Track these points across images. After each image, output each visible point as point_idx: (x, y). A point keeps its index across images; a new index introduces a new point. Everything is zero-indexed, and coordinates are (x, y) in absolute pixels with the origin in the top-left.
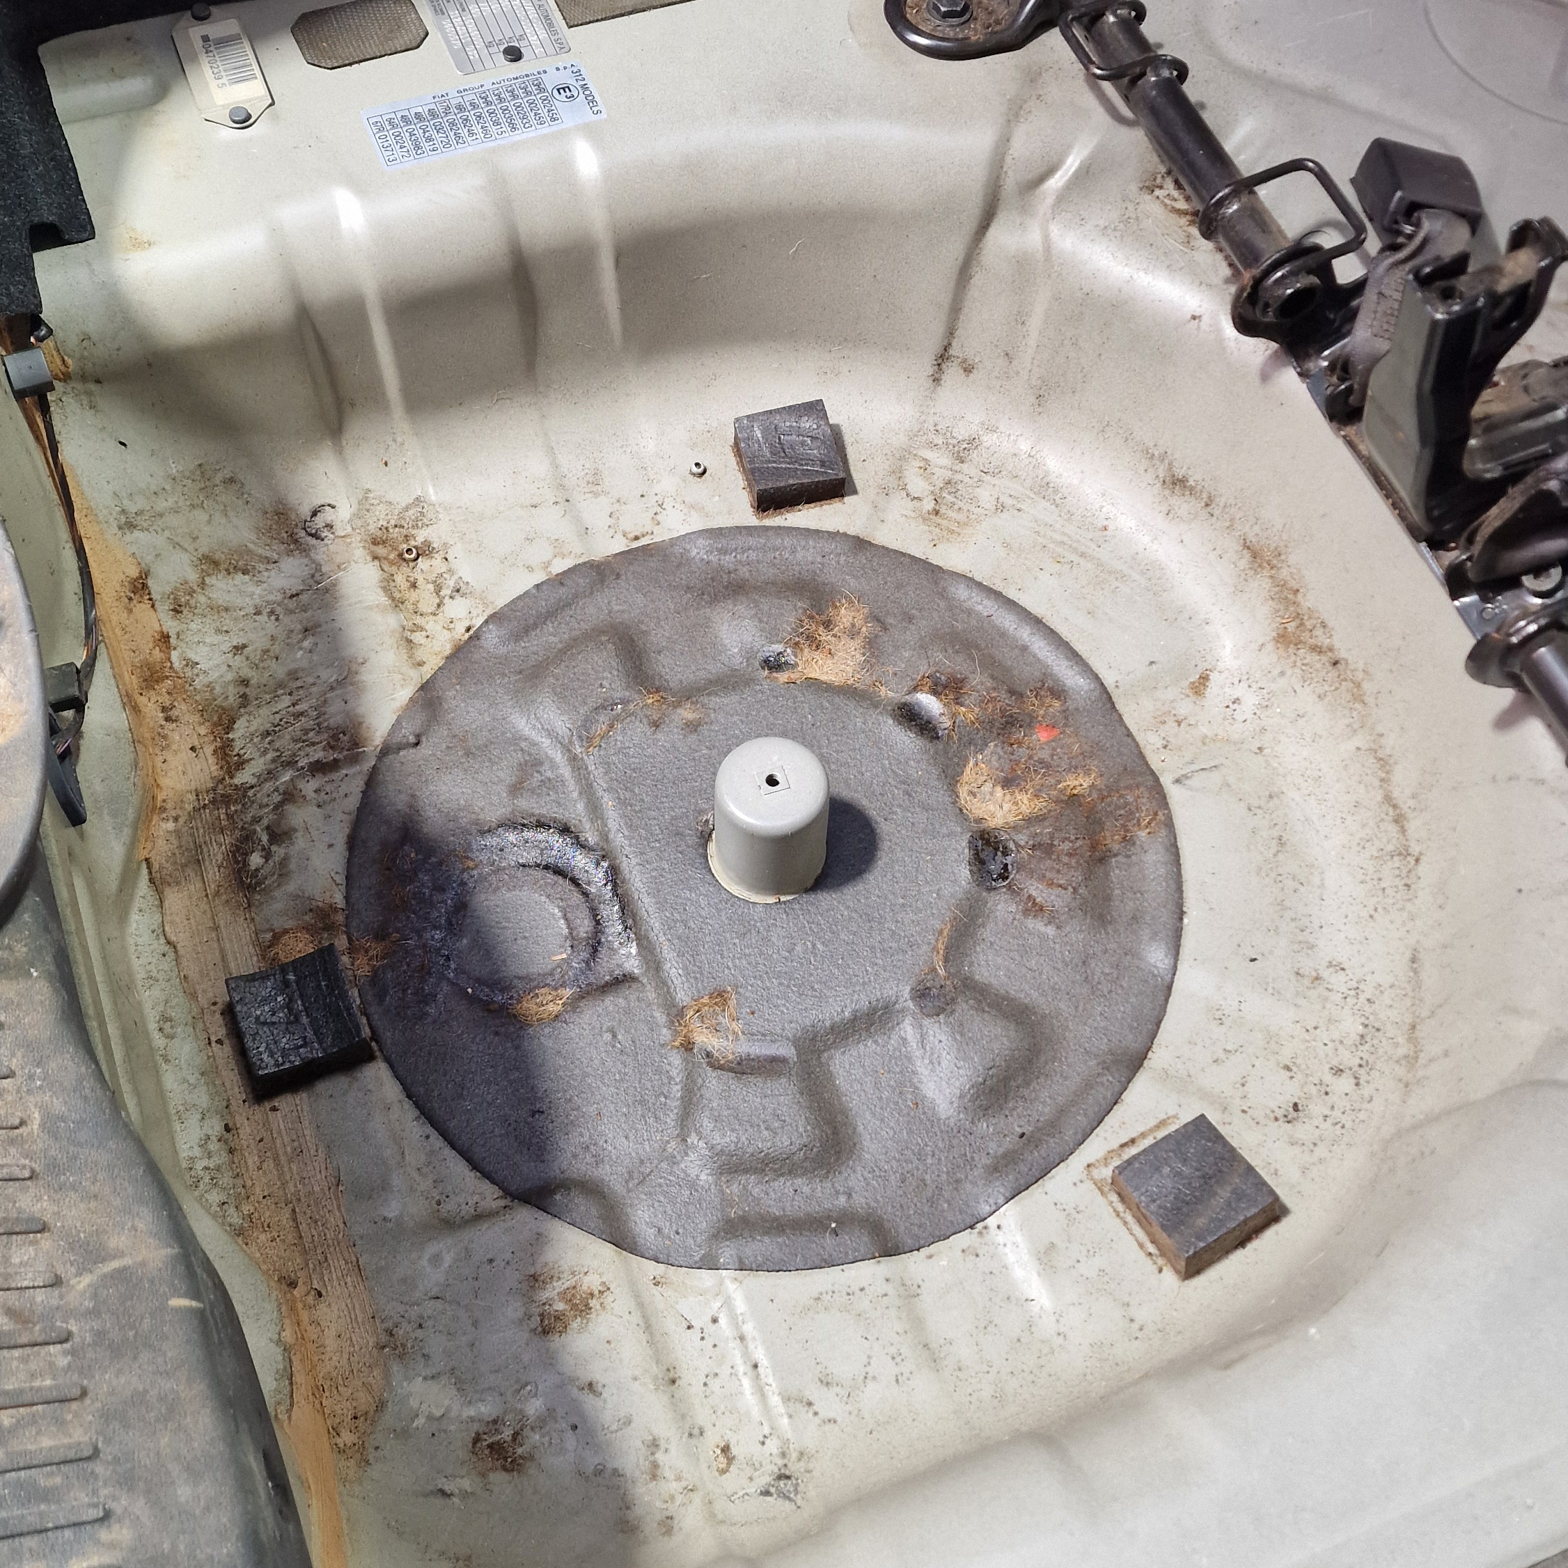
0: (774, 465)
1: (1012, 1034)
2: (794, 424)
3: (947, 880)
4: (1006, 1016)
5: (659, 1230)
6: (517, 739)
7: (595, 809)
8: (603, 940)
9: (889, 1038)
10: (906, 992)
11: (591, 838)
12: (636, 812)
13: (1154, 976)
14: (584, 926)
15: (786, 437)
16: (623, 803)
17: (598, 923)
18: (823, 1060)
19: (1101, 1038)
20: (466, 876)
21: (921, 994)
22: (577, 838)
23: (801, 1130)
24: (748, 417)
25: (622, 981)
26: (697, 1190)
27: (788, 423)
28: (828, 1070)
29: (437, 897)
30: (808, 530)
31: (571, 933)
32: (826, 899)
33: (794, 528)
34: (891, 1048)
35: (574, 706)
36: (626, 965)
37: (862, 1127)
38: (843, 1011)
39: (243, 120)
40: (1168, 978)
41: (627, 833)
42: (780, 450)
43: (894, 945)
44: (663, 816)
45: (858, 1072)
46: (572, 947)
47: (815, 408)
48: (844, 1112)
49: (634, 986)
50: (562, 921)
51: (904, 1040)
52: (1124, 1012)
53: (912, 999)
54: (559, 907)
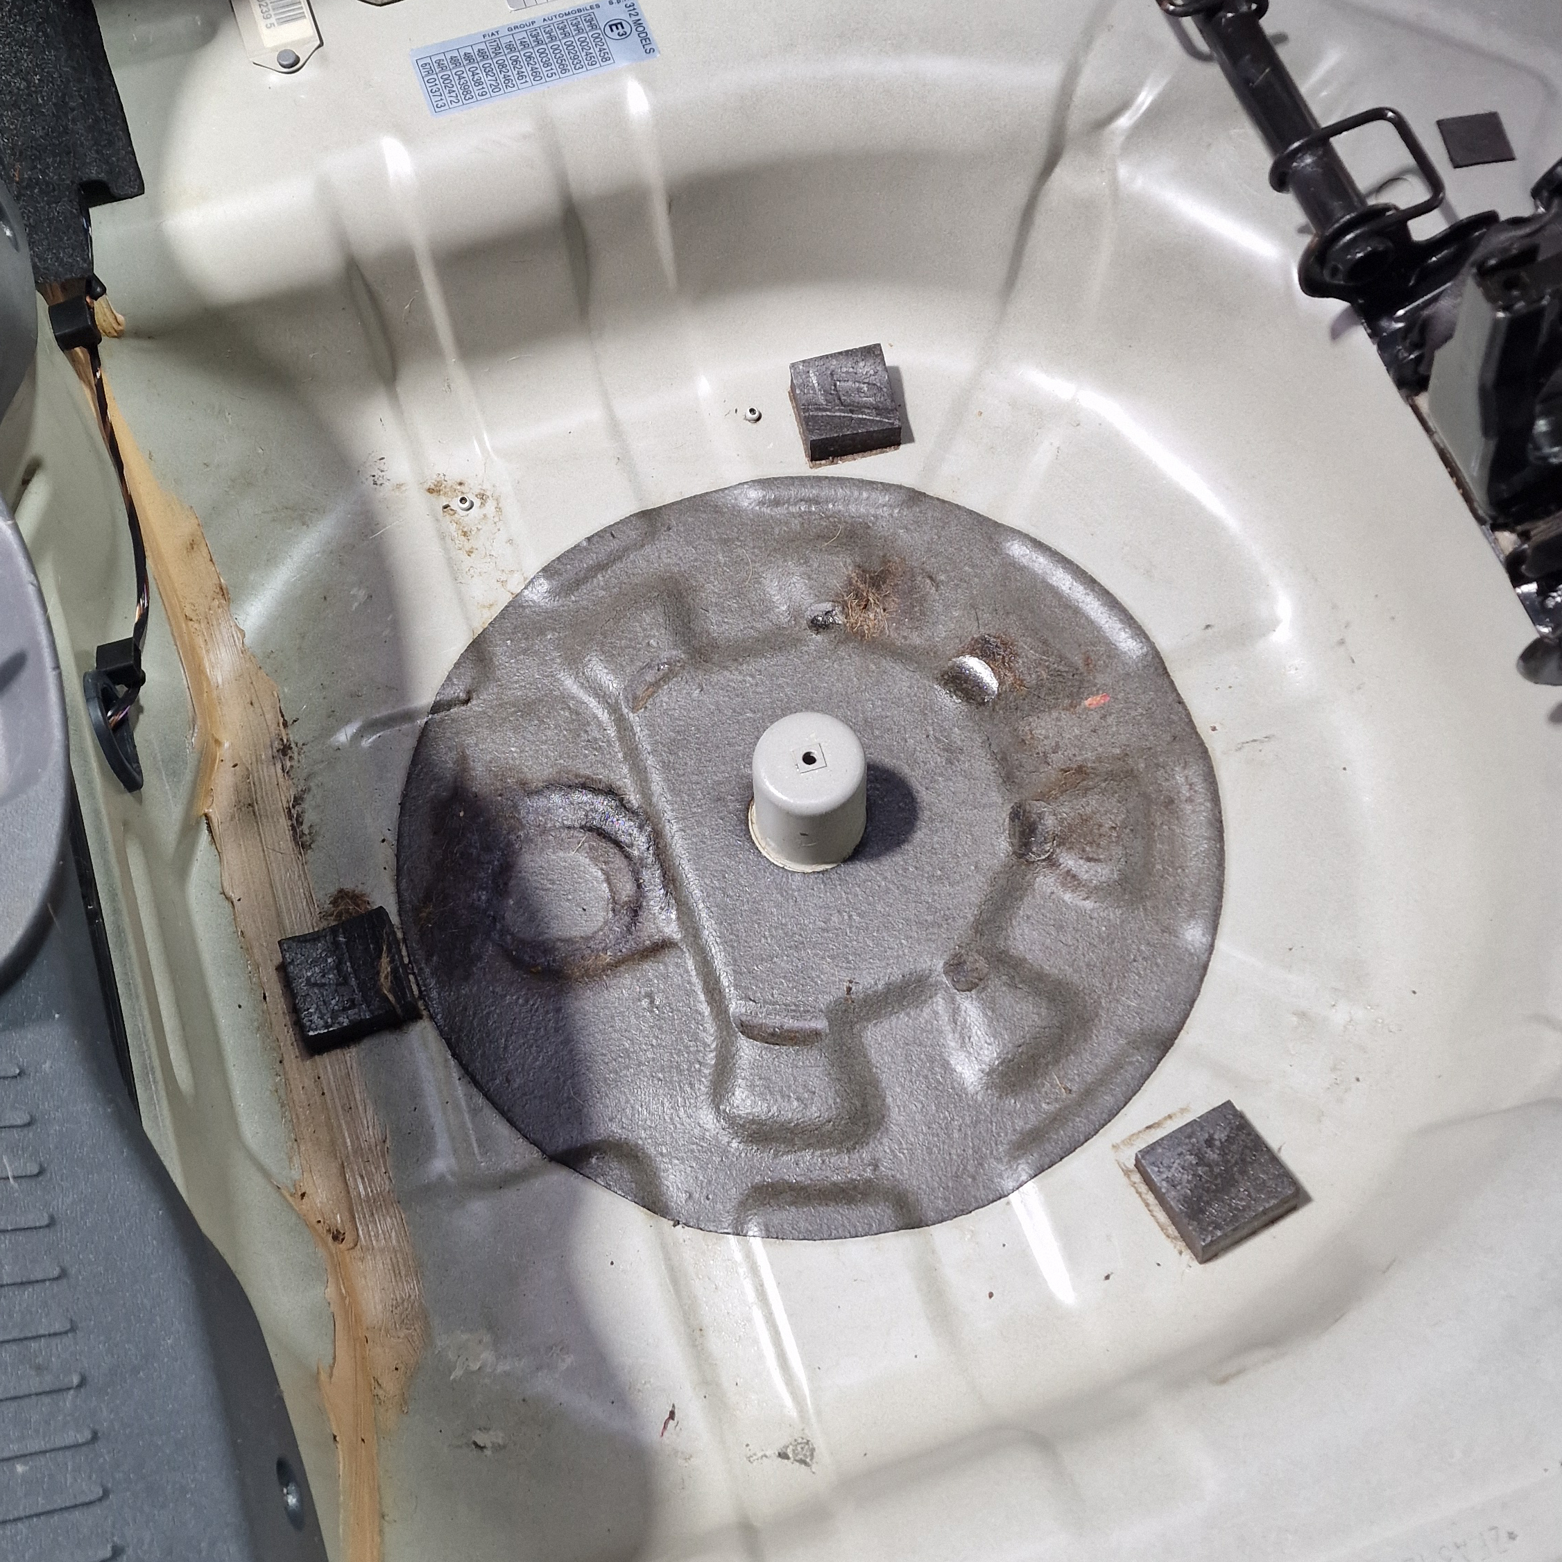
0: (828, 413)
1: (1044, 1012)
2: (851, 370)
3: (985, 852)
4: (1037, 993)
5: (690, 1196)
6: (564, 699)
7: (640, 772)
8: (644, 904)
9: (922, 1011)
10: (940, 965)
11: (634, 799)
12: (679, 776)
13: (1191, 954)
14: (627, 889)
15: (842, 384)
16: (666, 766)
17: (639, 886)
18: (855, 1031)
19: (1134, 1017)
20: (512, 837)
21: (955, 966)
22: (621, 800)
23: (831, 1101)
24: (804, 362)
25: (661, 947)
26: (727, 1157)
27: (846, 367)
28: (861, 1042)
29: (486, 857)
30: (862, 481)
31: (614, 898)
32: (862, 869)
33: (848, 479)
34: (923, 1021)
35: (621, 665)
36: (666, 930)
37: (891, 1099)
38: (876, 984)
39: (292, 65)
40: (1204, 957)
41: (669, 798)
42: (835, 396)
43: (930, 918)
44: (706, 781)
45: (888, 1045)
46: (613, 910)
47: (873, 352)
48: (875, 1083)
49: (674, 952)
50: (605, 885)
51: (936, 1013)
52: (1158, 991)
53: (946, 973)
54: (602, 869)
